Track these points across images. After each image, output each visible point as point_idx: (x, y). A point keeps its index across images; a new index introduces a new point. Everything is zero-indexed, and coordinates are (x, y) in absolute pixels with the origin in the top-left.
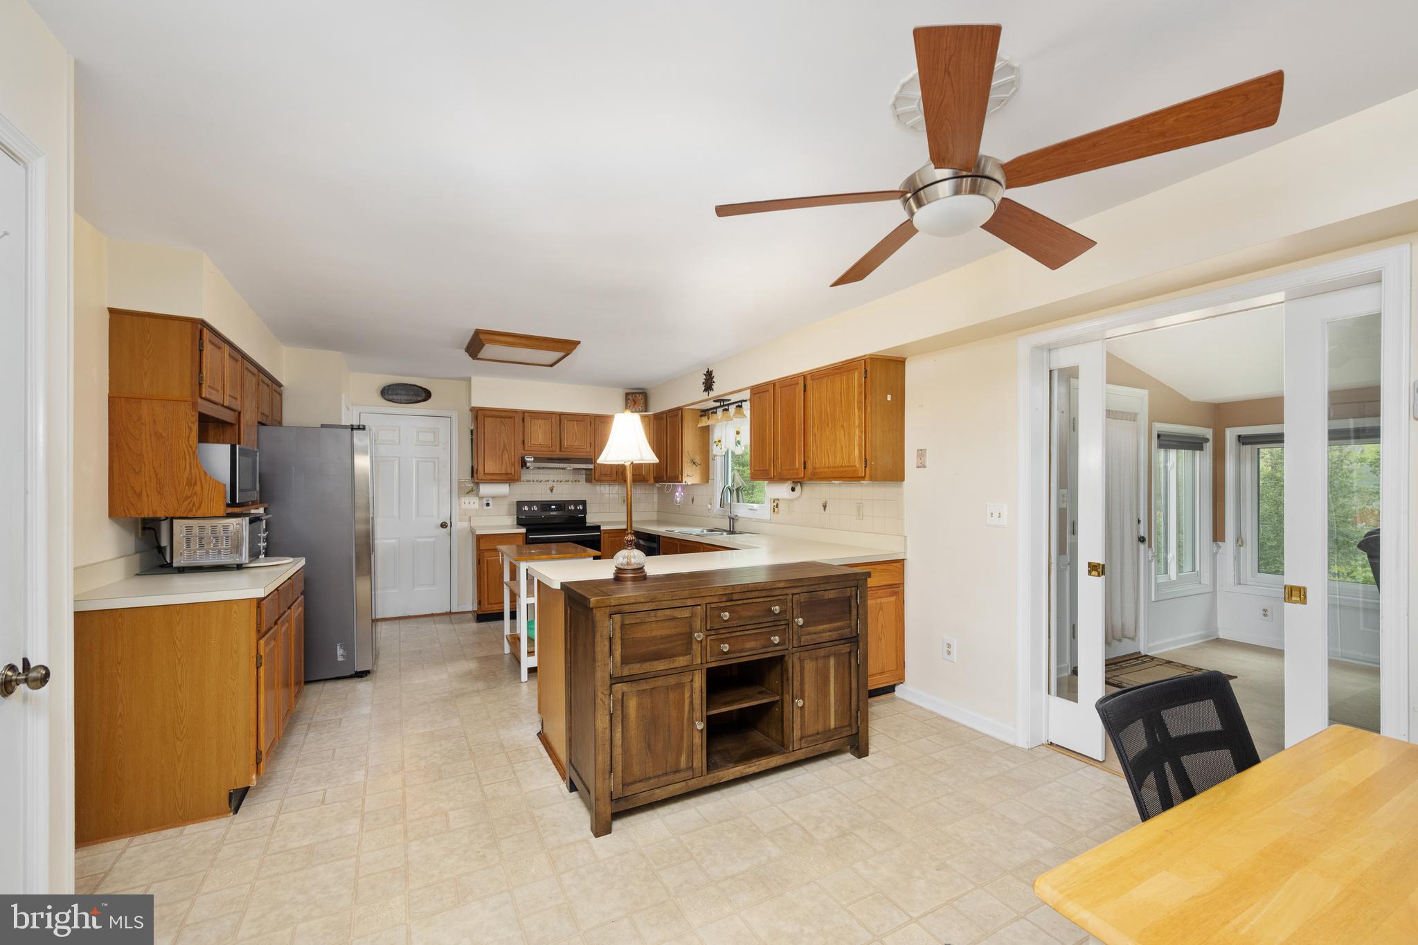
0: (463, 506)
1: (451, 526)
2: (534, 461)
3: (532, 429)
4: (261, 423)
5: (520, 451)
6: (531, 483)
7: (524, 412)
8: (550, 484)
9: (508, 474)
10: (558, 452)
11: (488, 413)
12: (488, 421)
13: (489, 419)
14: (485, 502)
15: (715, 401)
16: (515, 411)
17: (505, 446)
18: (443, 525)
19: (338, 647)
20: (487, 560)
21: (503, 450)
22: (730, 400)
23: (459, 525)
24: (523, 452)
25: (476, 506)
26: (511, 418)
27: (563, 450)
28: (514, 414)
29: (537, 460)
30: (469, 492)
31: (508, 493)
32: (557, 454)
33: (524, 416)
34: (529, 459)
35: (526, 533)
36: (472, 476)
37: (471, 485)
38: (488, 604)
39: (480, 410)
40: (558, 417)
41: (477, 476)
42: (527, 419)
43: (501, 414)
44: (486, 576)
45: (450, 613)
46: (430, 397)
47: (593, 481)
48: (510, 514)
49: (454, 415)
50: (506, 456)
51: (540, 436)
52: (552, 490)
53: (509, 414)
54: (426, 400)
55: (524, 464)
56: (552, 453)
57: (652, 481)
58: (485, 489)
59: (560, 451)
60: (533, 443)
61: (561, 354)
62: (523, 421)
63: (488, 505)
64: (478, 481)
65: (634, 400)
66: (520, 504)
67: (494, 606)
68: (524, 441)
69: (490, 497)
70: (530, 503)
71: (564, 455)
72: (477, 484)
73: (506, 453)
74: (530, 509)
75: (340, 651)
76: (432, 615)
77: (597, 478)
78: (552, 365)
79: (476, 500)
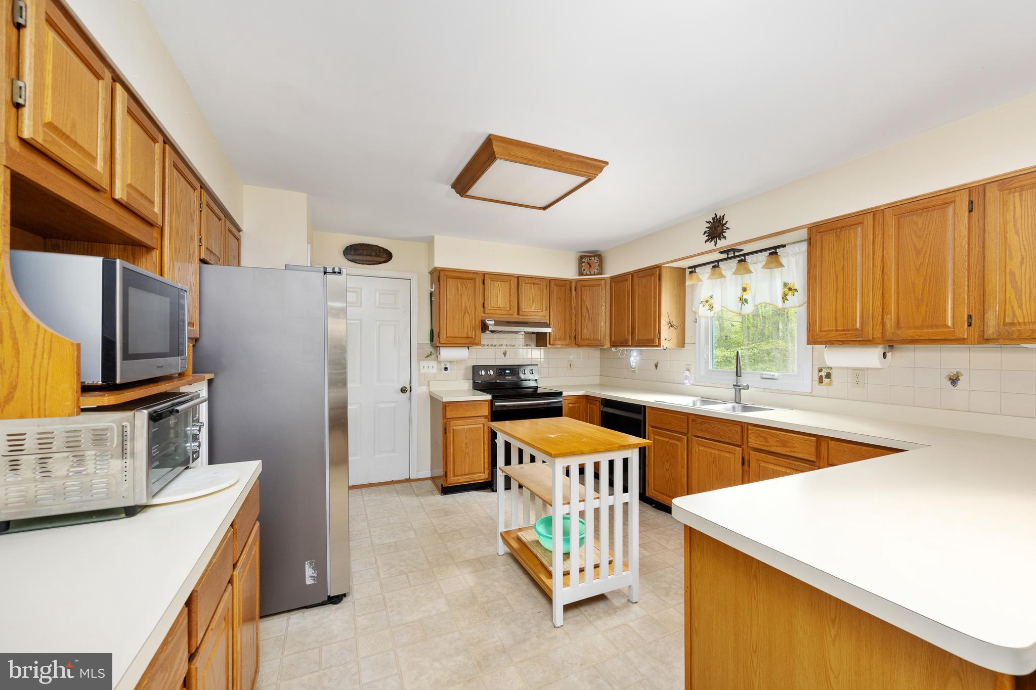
0: (422, 371)
1: (411, 391)
2: (495, 325)
3: (492, 292)
4: (203, 261)
5: (480, 315)
6: (486, 347)
7: (484, 274)
8: (503, 349)
9: (469, 337)
10: (515, 315)
11: (450, 274)
12: (451, 282)
13: (451, 280)
14: (443, 366)
15: (722, 253)
16: (476, 273)
17: (466, 308)
18: (403, 390)
19: (307, 566)
20: (453, 429)
21: (465, 313)
22: (743, 250)
23: (420, 391)
24: (483, 315)
25: (435, 370)
26: (471, 279)
27: (520, 313)
28: (474, 276)
29: (497, 323)
30: (428, 356)
31: (467, 358)
32: (515, 317)
33: (484, 278)
34: (490, 323)
35: (491, 401)
36: (432, 340)
37: (431, 349)
38: (454, 476)
39: (442, 270)
40: (516, 279)
41: (436, 339)
42: (487, 281)
43: (464, 276)
44: (452, 446)
45: (409, 480)
46: (392, 257)
47: (548, 345)
48: (466, 379)
49: (415, 278)
50: (467, 318)
51: (499, 299)
52: (505, 354)
53: (470, 276)
54: (388, 262)
55: (484, 327)
56: (510, 317)
57: (608, 345)
58: (446, 353)
59: (518, 314)
60: (492, 306)
61: (583, 179)
62: (484, 284)
63: (446, 369)
64: (438, 345)
65: (589, 264)
66: (476, 369)
67: (460, 478)
68: (484, 304)
69: (448, 361)
70: (487, 368)
71: (521, 318)
72: (436, 348)
73: (467, 316)
74: (486, 372)
75: (309, 571)
76: (393, 482)
77: (551, 343)
78: (544, 208)
79: (434, 364)
